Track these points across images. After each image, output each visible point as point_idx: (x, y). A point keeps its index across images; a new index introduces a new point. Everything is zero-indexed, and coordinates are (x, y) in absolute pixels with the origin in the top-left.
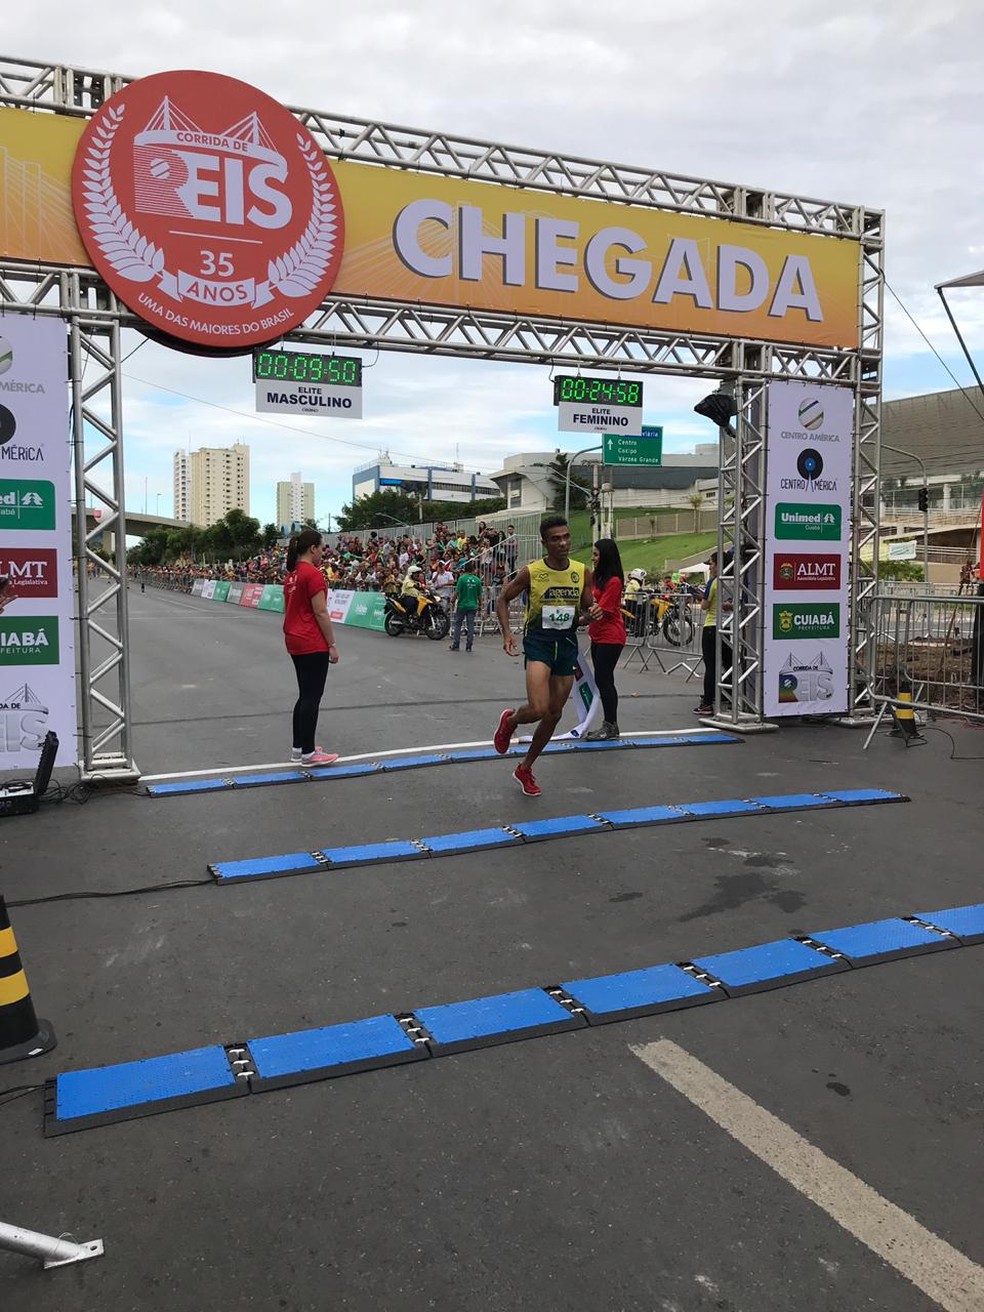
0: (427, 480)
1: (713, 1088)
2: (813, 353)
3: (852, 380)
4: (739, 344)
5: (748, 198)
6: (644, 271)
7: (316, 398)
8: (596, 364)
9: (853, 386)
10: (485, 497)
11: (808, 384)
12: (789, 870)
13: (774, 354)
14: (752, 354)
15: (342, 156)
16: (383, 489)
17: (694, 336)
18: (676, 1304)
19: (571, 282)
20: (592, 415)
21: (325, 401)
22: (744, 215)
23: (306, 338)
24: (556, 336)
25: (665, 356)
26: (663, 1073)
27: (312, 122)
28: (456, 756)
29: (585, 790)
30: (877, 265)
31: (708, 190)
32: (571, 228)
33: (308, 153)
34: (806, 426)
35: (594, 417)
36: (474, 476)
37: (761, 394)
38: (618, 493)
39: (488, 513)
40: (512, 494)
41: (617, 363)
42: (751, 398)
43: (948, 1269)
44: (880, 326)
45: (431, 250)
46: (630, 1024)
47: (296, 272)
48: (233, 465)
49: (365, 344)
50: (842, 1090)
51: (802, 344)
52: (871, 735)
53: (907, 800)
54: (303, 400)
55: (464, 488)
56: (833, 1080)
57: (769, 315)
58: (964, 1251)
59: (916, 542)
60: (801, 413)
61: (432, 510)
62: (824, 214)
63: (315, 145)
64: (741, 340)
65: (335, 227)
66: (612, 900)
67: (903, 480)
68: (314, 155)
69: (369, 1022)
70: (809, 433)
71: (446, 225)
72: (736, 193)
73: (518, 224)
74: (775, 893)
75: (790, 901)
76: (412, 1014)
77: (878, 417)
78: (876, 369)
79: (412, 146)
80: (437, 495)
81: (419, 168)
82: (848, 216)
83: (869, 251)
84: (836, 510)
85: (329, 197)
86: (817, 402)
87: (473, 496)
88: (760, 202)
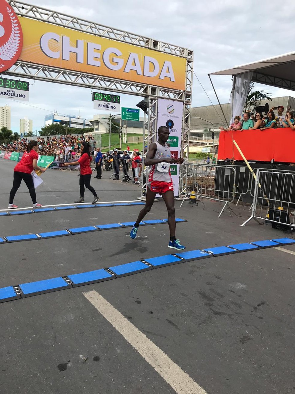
0: (69, 121)
1: (103, 303)
2: (172, 91)
3: (183, 100)
4: (150, 87)
5: (153, 42)
6: (121, 62)
7: (13, 94)
8: (106, 89)
9: (183, 102)
10: (87, 127)
11: (170, 100)
12: (146, 241)
13: (160, 90)
14: (154, 90)
15: (22, 15)
16: (55, 123)
17: (136, 83)
18: (71, 363)
19: (98, 63)
20: (104, 105)
21: (16, 95)
22: (152, 47)
23: (10, 74)
24: (94, 80)
25: (128, 89)
26: (90, 300)
27: (12, 3)
28: (58, 208)
29: (96, 219)
30: (191, 66)
31: (141, 39)
32: (99, 47)
33: (11, 13)
34: (169, 113)
35: (105, 105)
36: (84, 120)
37: (156, 102)
38: (129, 129)
39: (88, 132)
40: (96, 127)
41: (112, 89)
42: (153, 103)
43: (150, 348)
44: (191, 84)
45: (53, 49)
46: (85, 286)
47: (6, 52)
48: (5, 112)
49: (30, 78)
50: (139, 302)
51: (168, 88)
52: (182, 203)
53: (186, 221)
54: (9, 94)
55: (81, 124)
56: (138, 300)
57: (159, 78)
58: (156, 344)
59: (210, 147)
60: (168, 109)
61: (70, 130)
62: (176, 49)
63: (13, 11)
64: (150, 86)
65: (20, 38)
66: (93, 251)
67: (210, 129)
68: (12, 14)
69: (4, 288)
70: (170, 115)
71: (58, 42)
72: (150, 40)
73: (81, 43)
74: (140, 248)
75: (143, 250)
76: (19, 286)
77: (190, 111)
78: (190, 97)
79: (47, 14)
80: (72, 126)
81: (48, 22)
82: (183, 51)
83: (189, 62)
84: (177, 138)
85: (18, 28)
86: (172, 106)
87: (84, 127)
88: (157, 44)
